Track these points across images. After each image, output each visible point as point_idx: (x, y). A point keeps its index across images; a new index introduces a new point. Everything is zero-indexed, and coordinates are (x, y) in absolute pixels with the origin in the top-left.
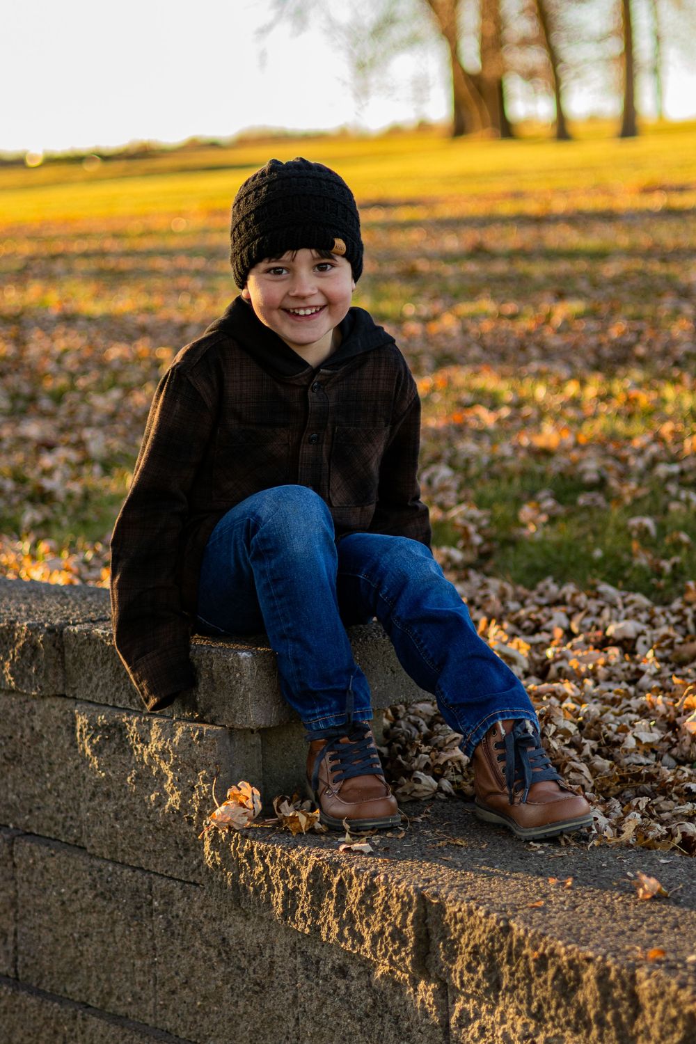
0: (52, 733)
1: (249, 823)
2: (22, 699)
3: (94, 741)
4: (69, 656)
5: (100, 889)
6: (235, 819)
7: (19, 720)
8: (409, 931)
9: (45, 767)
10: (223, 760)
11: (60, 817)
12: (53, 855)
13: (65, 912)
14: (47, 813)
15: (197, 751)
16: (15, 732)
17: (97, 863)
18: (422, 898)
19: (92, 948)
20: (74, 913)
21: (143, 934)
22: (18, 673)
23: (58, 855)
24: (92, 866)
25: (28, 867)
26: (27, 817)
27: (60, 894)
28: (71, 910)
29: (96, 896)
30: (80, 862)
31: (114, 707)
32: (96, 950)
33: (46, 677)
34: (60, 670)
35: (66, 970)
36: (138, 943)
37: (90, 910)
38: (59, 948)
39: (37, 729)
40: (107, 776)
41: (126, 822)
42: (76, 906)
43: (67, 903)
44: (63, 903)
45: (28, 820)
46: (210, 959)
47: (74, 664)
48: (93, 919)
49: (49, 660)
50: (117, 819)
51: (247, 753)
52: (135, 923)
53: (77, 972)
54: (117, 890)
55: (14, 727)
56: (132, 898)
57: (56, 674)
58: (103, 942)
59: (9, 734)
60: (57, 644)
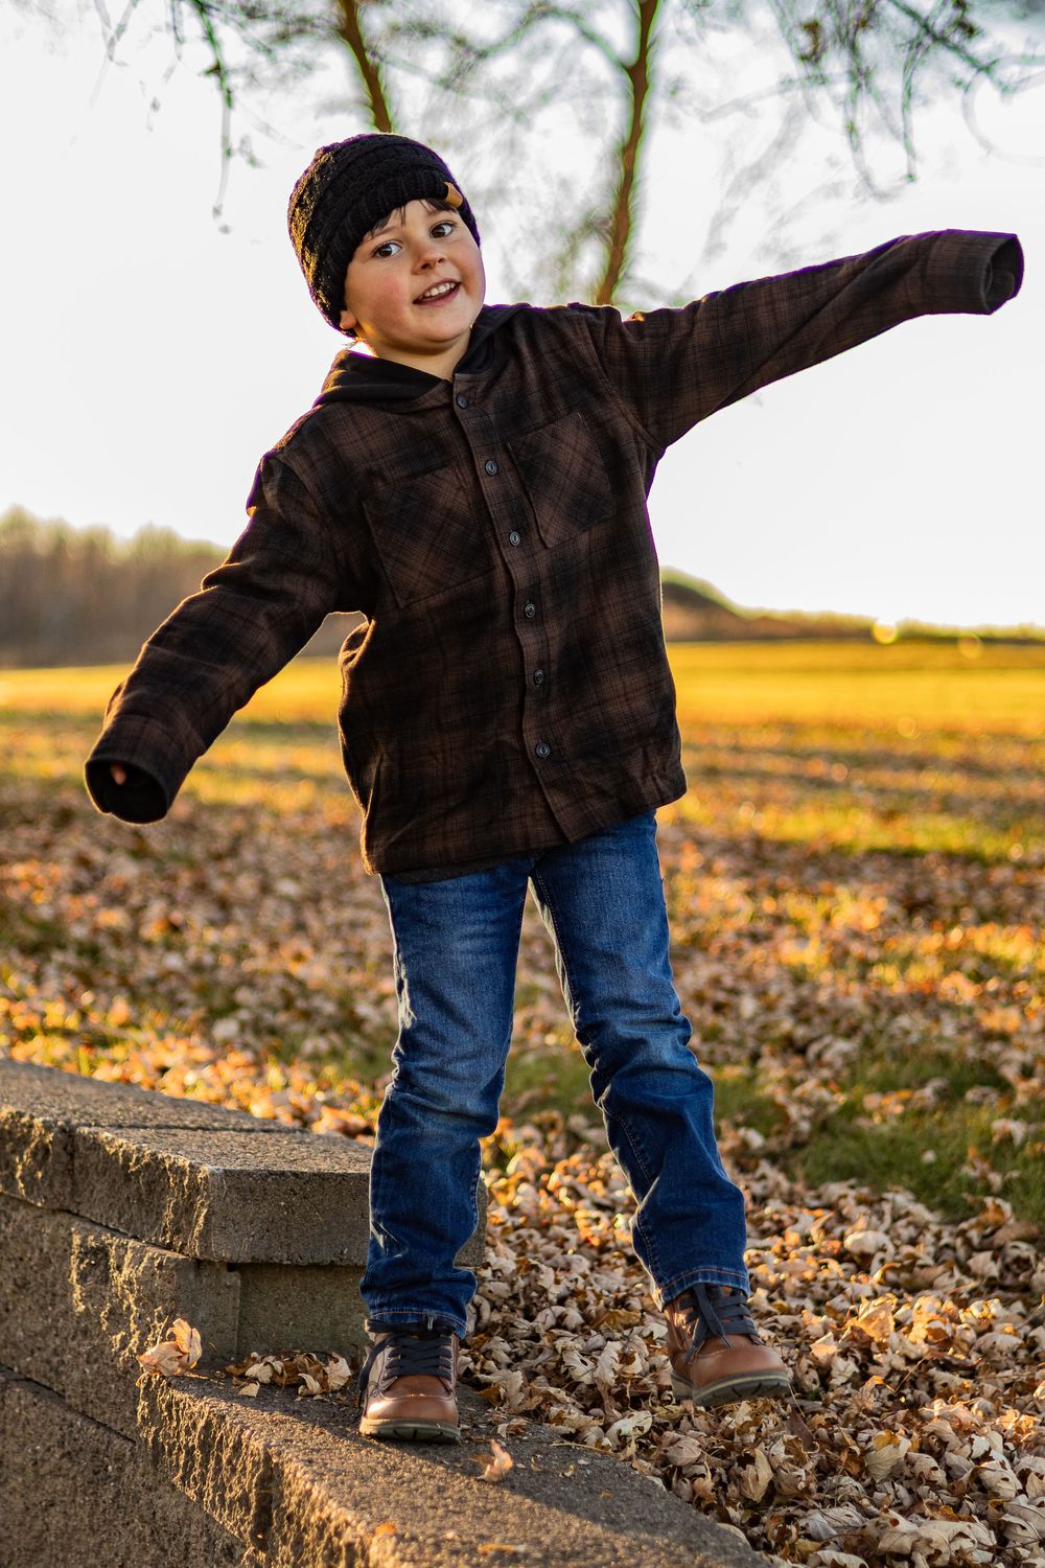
0: (59, 1256)
1: (179, 1370)
2: (38, 1213)
3: (82, 1266)
4: (77, 1163)
5: (68, 1448)
6: (163, 1363)
7: (30, 1239)
8: (253, 1497)
9: (49, 1297)
10: (183, 1297)
11: (55, 1360)
12: (35, 1404)
13: (36, 1472)
14: (45, 1355)
15: (157, 1282)
16: (25, 1252)
17: (69, 1416)
18: (268, 1458)
19: (55, 1519)
20: (43, 1476)
21: (97, 1505)
22: (28, 1178)
23: (40, 1404)
24: (64, 1420)
25: (14, 1417)
26: (28, 1359)
27: (35, 1452)
28: (42, 1471)
29: (63, 1456)
30: (57, 1413)
31: (107, 1227)
32: (58, 1522)
33: (51, 1186)
34: (69, 1180)
35: (32, 1546)
36: (91, 1515)
37: (56, 1473)
38: (28, 1519)
39: (45, 1250)
40: (87, 1309)
41: (95, 1367)
42: (46, 1468)
43: (40, 1463)
44: (35, 1463)
45: (30, 1363)
46: (144, 1539)
47: (80, 1173)
48: (59, 1484)
49: (57, 1166)
50: (88, 1362)
51: (219, 1294)
52: (91, 1491)
53: (43, 1550)
54: (81, 1450)
55: (24, 1246)
56: (92, 1461)
57: (63, 1184)
58: (65, 1513)
59: (19, 1254)
60: (69, 1148)
